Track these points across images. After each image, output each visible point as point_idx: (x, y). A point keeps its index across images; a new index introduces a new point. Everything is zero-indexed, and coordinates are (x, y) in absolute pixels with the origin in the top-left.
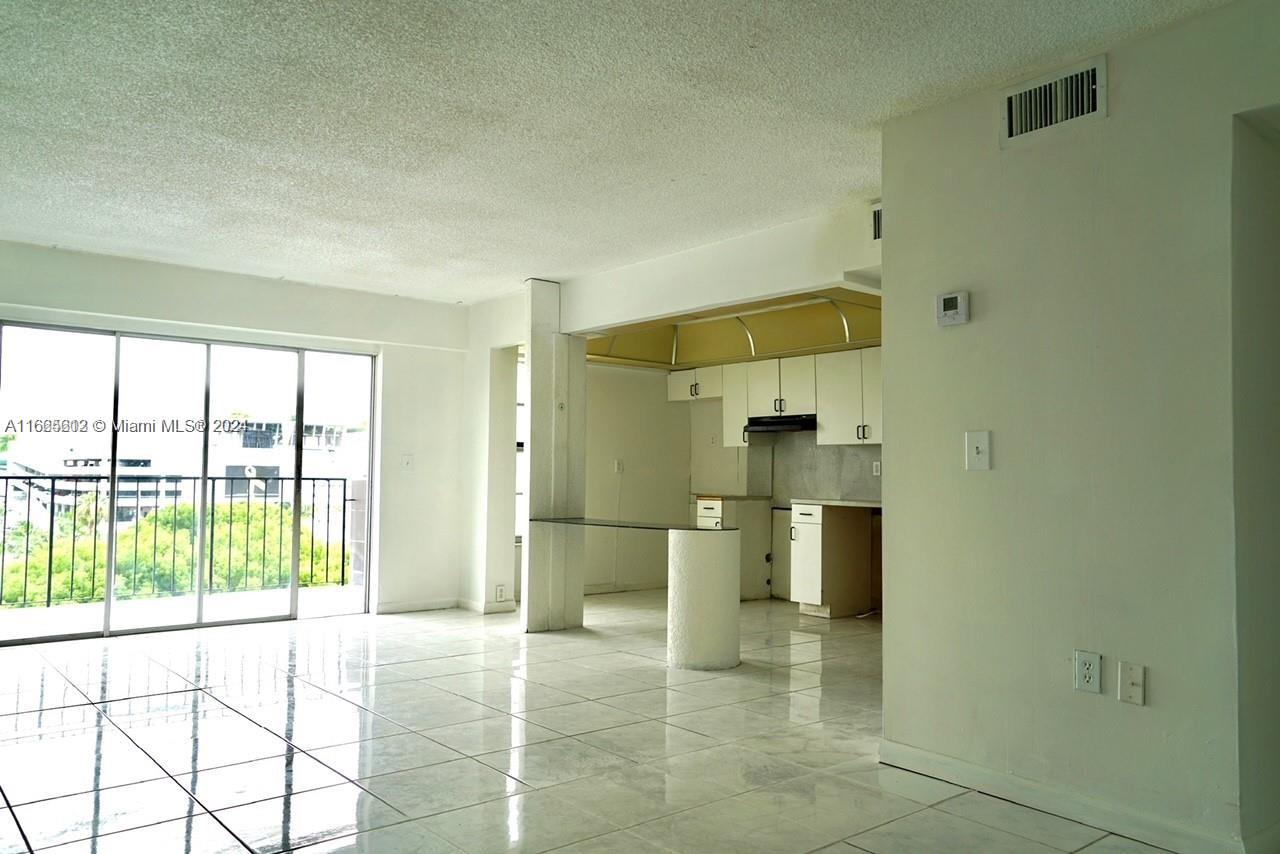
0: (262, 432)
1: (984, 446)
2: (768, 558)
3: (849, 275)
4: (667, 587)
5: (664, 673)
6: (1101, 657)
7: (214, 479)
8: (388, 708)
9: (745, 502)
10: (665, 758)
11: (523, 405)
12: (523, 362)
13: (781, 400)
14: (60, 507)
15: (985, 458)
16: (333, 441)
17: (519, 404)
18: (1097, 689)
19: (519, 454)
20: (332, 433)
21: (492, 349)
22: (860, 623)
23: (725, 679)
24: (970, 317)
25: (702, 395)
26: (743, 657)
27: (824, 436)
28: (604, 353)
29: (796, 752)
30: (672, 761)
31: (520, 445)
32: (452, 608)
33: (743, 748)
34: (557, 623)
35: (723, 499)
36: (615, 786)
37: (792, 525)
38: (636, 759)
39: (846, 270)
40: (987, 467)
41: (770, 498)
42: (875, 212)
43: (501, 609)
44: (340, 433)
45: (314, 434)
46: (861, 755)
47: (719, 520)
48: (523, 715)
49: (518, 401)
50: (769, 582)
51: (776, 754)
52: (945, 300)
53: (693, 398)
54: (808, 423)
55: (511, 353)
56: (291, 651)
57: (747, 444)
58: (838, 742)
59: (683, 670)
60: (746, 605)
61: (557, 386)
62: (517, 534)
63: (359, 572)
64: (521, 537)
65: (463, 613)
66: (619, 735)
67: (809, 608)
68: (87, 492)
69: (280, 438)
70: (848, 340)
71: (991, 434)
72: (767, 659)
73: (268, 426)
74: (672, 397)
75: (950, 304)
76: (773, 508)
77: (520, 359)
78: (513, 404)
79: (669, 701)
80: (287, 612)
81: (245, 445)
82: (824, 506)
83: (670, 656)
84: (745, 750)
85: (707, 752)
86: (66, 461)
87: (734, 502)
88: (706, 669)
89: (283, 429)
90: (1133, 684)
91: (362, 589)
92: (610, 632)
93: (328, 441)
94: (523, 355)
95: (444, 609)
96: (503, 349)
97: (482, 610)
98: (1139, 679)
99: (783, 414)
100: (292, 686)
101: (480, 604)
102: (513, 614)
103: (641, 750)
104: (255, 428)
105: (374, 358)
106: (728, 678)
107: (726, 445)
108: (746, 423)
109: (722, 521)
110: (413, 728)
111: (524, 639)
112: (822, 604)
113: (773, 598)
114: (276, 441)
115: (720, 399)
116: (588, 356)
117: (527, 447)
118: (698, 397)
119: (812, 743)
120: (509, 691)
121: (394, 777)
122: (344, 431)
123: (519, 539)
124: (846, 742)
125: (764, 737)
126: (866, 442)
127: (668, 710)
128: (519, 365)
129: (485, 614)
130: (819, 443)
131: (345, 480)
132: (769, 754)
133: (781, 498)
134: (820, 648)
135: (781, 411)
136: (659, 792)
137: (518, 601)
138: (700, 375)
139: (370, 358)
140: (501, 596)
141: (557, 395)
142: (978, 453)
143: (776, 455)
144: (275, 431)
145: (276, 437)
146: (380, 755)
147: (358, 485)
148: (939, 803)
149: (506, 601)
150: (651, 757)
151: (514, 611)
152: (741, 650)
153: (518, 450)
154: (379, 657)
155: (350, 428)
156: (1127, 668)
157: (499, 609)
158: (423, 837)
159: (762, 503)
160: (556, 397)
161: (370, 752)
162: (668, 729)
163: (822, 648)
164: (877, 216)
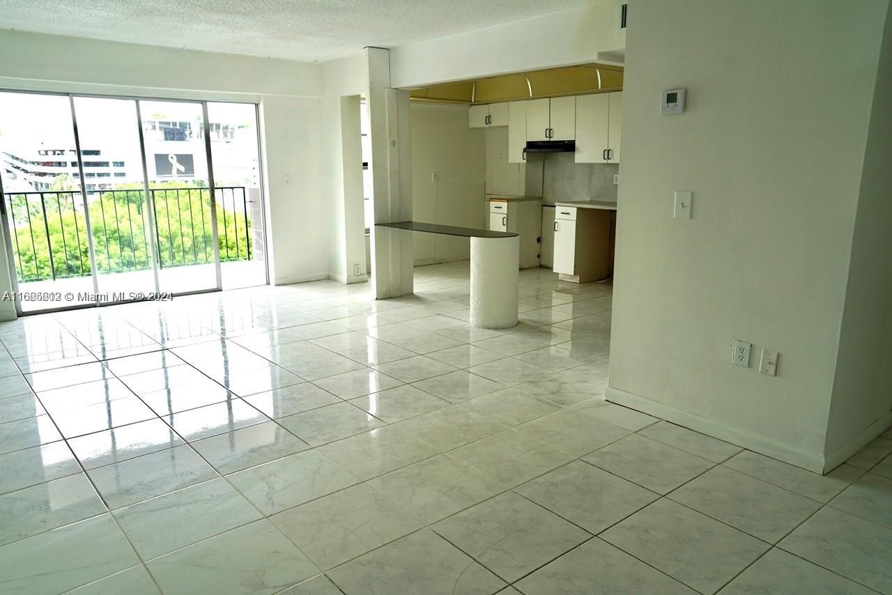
0: (177, 129)
1: (688, 203)
2: (539, 240)
3: (601, 55)
4: (470, 259)
5: (468, 332)
6: (751, 346)
7: (153, 191)
8: (290, 364)
9: (524, 202)
10: (469, 399)
11: (366, 135)
12: (364, 103)
13: (550, 130)
14: (42, 184)
15: (688, 211)
16: (229, 135)
17: (363, 135)
18: (747, 364)
19: (364, 171)
20: (228, 129)
21: (342, 98)
22: (599, 286)
23: (508, 336)
24: (685, 108)
25: (493, 125)
26: (521, 317)
27: (580, 157)
28: (424, 95)
29: (553, 393)
30: (473, 401)
31: (365, 164)
32: (325, 279)
33: (519, 391)
34: (397, 293)
35: (508, 201)
36: (439, 421)
37: (556, 221)
38: (451, 400)
39: (599, 51)
40: (688, 217)
41: (541, 198)
42: (623, 6)
43: (358, 281)
44: (233, 129)
45: (214, 130)
46: (594, 394)
47: (505, 216)
48: (376, 368)
49: (362, 133)
50: (539, 256)
51: (540, 395)
52: (668, 95)
53: (488, 126)
54: (569, 147)
55: (356, 100)
56: (221, 318)
57: (525, 161)
58: (579, 385)
59: (481, 329)
60: (524, 273)
61: (390, 129)
62: (366, 227)
63: (260, 252)
64: (369, 229)
65: (333, 283)
66: (440, 382)
67: (566, 276)
68: (59, 174)
69: (191, 133)
70: (600, 87)
71: (693, 194)
72: (536, 319)
73: (181, 124)
74: (472, 125)
75: (671, 98)
76: (543, 206)
77: (362, 101)
78: (359, 135)
79: (471, 354)
80: (215, 287)
81: (166, 139)
82: (578, 208)
83: (471, 318)
84: (520, 393)
85: (496, 394)
86: (39, 151)
87: (515, 203)
88: (496, 329)
89: (191, 126)
90: (770, 363)
91: (263, 263)
92: (433, 299)
93: (226, 135)
94: (364, 99)
95: (320, 280)
96: (350, 97)
97: (346, 282)
98: (775, 361)
99: (552, 140)
100: (225, 347)
101: (343, 277)
102: (365, 284)
103: (454, 393)
104: (171, 127)
105: (257, 105)
106: (510, 335)
107: (510, 161)
108: (525, 146)
109: (507, 217)
110: (307, 379)
111: (374, 305)
112: (575, 274)
113: (541, 267)
114: (188, 136)
115: (508, 126)
116: (411, 99)
117: (370, 166)
118: (491, 125)
119: (562, 385)
120: (366, 347)
121: (299, 417)
122: (236, 129)
123: (367, 231)
124: (586, 384)
125: (533, 382)
126: (610, 161)
127: (471, 362)
128: (361, 105)
129: (348, 284)
130: (576, 162)
131: (244, 188)
132: (536, 395)
133: (549, 198)
134: (571, 309)
135: (550, 137)
136: (465, 426)
137: (369, 273)
138: (492, 109)
139: (254, 106)
140: (358, 272)
141: (390, 134)
142: (683, 207)
143: (546, 168)
144: (186, 128)
145: (187, 133)
146: (289, 400)
147: (253, 191)
148: (640, 430)
149: (361, 275)
150: (460, 399)
151: (367, 281)
152: (519, 312)
153: (364, 169)
154: (280, 321)
155: (240, 125)
156: (767, 352)
157: (357, 281)
158: (321, 461)
159: (535, 203)
160: (389, 137)
161: (280, 398)
162: (471, 377)
163: (573, 308)
164: (624, 8)
